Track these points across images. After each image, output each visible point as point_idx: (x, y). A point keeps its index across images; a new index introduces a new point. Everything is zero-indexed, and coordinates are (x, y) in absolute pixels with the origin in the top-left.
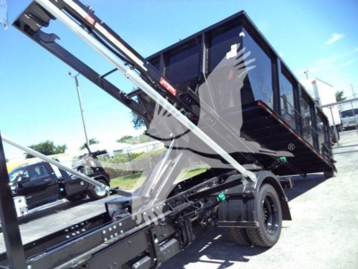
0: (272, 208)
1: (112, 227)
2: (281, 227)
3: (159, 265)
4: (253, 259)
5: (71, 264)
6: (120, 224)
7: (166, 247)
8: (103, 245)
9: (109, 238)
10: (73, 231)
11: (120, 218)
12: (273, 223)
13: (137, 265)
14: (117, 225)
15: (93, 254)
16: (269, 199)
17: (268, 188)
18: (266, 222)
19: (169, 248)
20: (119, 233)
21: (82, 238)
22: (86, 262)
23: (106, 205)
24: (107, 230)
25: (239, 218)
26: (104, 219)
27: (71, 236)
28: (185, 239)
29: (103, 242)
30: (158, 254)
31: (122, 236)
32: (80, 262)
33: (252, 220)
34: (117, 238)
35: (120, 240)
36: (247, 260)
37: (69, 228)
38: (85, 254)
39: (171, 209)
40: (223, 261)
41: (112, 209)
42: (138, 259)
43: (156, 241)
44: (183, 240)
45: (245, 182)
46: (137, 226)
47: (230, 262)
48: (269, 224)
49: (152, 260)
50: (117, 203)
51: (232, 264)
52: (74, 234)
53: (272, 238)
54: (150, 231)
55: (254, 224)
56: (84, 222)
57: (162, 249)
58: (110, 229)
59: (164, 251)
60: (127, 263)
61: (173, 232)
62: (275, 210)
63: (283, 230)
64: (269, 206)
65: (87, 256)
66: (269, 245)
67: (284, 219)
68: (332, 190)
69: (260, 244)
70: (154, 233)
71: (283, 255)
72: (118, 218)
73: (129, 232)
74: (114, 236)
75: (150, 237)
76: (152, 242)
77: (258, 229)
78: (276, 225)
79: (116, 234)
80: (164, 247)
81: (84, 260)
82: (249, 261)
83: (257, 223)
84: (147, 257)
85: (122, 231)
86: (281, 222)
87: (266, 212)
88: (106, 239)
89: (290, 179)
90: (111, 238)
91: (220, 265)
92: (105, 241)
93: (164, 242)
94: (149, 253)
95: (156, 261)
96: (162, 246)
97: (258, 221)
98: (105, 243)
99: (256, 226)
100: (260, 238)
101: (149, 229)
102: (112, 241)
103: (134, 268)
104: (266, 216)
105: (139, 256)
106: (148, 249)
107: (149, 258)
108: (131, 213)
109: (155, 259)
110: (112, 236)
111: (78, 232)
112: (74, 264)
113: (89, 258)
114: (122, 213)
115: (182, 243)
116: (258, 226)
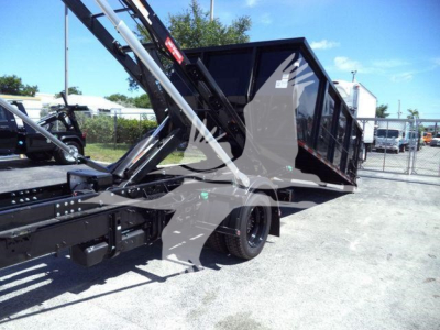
0: (262, 219)
1: (69, 202)
2: (265, 241)
3: (117, 254)
4: (225, 268)
5: (10, 234)
6: (80, 201)
7: (129, 236)
8: (54, 220)
9: (62, 214)
10: (22, 197)
11: (82, 193)
12: (258, 236)
13: (91, 249)
14: (76, 201)
15: (39, 228)
18: (251, 232)
19: (132, 238)
20: (76, 211)
21: (29, 207)
22: (29, 235)
23: (69, 175)
24: (62, 204)
26: (63, 190)
27: (18, 202)
28: (154, 233)
29: (55, 216)
30: (118, 242)
31: (79, 214)
32: (22, 234)
33: (234, 227)
34: (72, 216)
35: (75, 218)
36: (218, 268)
37: (17, 192)
38: (30, 226)
41: (74, 180)
42: (93, 243)
43: (119, 228)
44: (151, 233)
46: (100, 207)
48: (254, 236)
49: (110, 247)
50: (82, 176)
52: (22, 200)
53: (252, 251)
54: (113, 215)
55: (235, 232)
56: (38, 189)
57: (124, 238)
58: (66, 204)
59: (127, 240)
60: (79, 245)
61: (141, 221)
62: (264, 222)
63: (266, 245)
64: (258, 216)
65: (31, 228)
66: (247, 257)
67: (272, 233)
69: (237, 254)
70: (118, 218)
71: (258, 270)
72: (79, 193)
73: (89, 212)
74: (70, 213)
75: (113, 222)
76: (114, 228)
77: (238, 238)
78: (261, 239)
79: (72, 211)
80: (127, 236)
81: (26, 233)
82: (221, 270)
83: (238, 231)
84: (105, 243)
85: (80, 209)
86: (267, 236)
87: (253, 221)
88: (58, 214)
89: (291, 192)
90: (65, 214)
92: (57, 216)
93: (128, 231)
94: (108, 238)
95: (115, 249)
96: (125, 234)
97: (239, 229)
98: (57, 218)
99: (236, 234)
100: (239, 249)
101: (113, 212)
102: (66, 218)
103: (87, 252)
104: (252, 226)
105: (95, 240)
106: (108, 234)
107: (107, 245)
108: (97, 191)
109: (114, 247)
110: (66, 212)
111: (28, 199)
112: (14, 235)
113: (33, 231)
114: (85, 189)
115: (150, 236)
116: (239, 234)
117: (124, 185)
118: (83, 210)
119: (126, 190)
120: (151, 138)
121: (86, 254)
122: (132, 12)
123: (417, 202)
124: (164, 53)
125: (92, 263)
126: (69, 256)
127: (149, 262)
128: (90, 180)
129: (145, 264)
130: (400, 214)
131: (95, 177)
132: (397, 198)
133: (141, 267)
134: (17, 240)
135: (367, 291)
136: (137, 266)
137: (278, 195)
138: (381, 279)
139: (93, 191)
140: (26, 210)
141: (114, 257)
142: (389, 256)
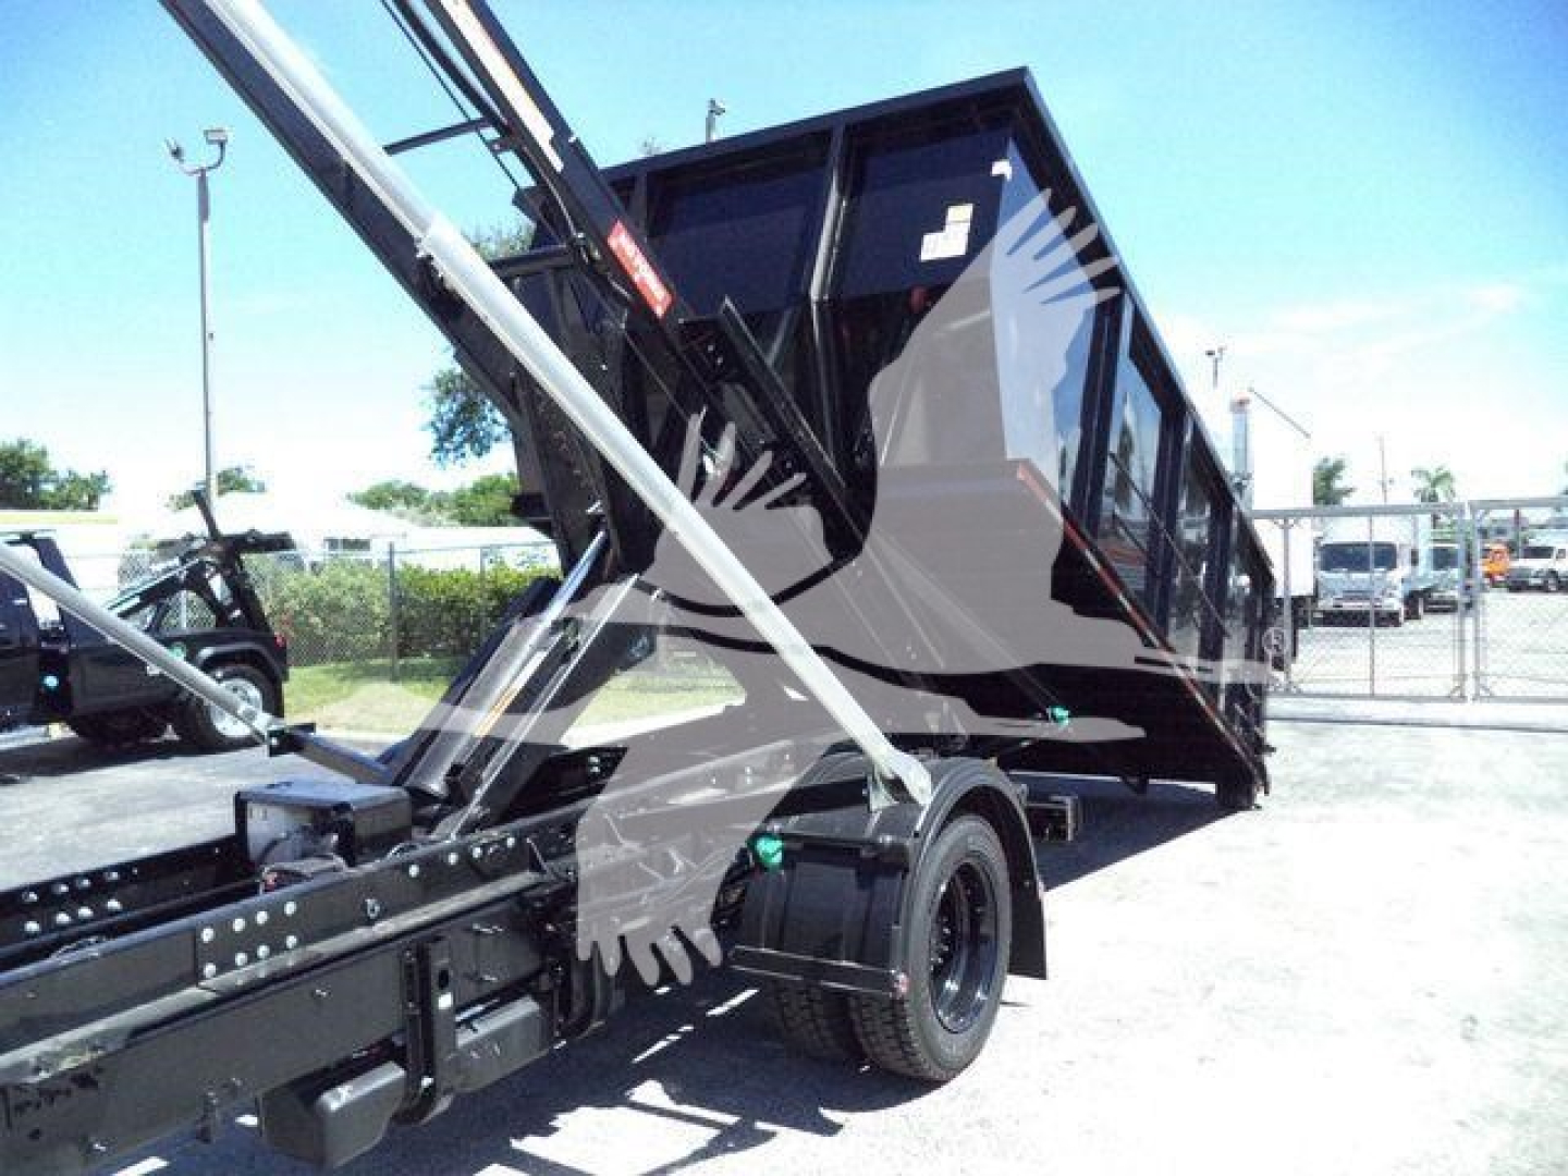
0: (975, 921)
1: (249, 916)
2: (998, 1002)
3: (443, 1104)
4: (859, 1125)
5: (20, 1067)
6: (290, 908)
7: (484, 1028)
8: (191, 994)
9: (225, 965)
10: (60, 903)
11: (297, 877)
12: (968, 984)
13: (338, 1098)
14: (275, 911)
15: (138, 1031)
16: (968, 876)
17: (976, 835)
18: (939, 974)
19: (498, 1036)
20: (277, 948)
22: (97, 1066)
23: (241, 804)
24: (223, 927)
25: (829, 948)
26: (220, 866)
27: (48, 926)
28: (578, 1007)
29: (196, 977)
30: (444, 1057)
31: (290, 961)
32: (67, 1064)
33: (884, 960)
34: (262, 970)
35: (273, 979)
36: (831, 1129)
37: (44, 889)
38: (99, 1026)
39: (535, 867)
40: (730, 1119)
41: (263, 825)
42: (348, 1070)
43: (445, 1001)
44: (566, 1008)
45: (880, 800)
46: (370, 923)
47: (761, 1125)
48: (951, 986)
49: (412, 1080)
50: (292, 806)
51: (768, 1136)
52: (63, 918)
53: (951, 1046)
54: (422, 955)
55: (888, 982)
56: (123, 868)
57: (465, 1038)
58: (239, 925)
59: (476, 1045)
60: (294, 1085)
61: (527, 963)
62: (984, 930)
63: (1002, 1011)
64: (964, 908)
65: (103, 1035)
66: (934, 1072)
67: (1017, 969)
69: (893, 1060)
70: (439, 962)
71: (983, 1123)
72: (287, 877)
73: (326, 947)
74: (253, 958)
75: (420, 981)
76: (427, 1004)
77: (902, 1002)
78: (979, 995)
79: (263, 950)
80: (475, 1030)
81: (87, 1057)
82: (841, 1133)
83: (902, 977)
84: (392, 1065)
85: (291, 940)
86: (1002, 982)
87: (947, 931)
88: (210, 969)
89: (1068, 800)
90: (235, 967)
91: (713, 1133)
92: (203, 978)
93: (479, 1008)
94: (404, 1047)
95: (432, 1087)
96: (468, 1022)
97: (905, 971)
98: (202, 984)
99: (894, 990)
100: (903, 1044)
101: (422, 942)
102: (240, 982)
103: (324, 1110)
104: (946, 949)
105: (355, 1056)
106: (402, 1031)
107: (400, 1073)
108: (351, 863)
109: (427, 1081)
110: (240, 958)
111: (85, 912)
112: (37, 1070)
113: (111, 1048)
114: (304, 855)
115: (561, 1020)
116: (903, 989)
117: (450, 830)
118: (302, 942)
119: (463, 851)
121: (321, 1115)
122: (491, 133)
123: (1518, 800)
125: (347, 1150)
126: (250, 1120)
127: (562, 1120)
128: (324, 820)
129: (546, 1130)
131: (343, 807)
132: (1442, 791)
133: (531, 1145)
134: (48, 1093)
136: (515, 1144)
137: (1029, 817)
138: (1461, 1123)
139: (339, 861)
140: (84, 961)
141: (430, 1116)
142: (1469, 1024)
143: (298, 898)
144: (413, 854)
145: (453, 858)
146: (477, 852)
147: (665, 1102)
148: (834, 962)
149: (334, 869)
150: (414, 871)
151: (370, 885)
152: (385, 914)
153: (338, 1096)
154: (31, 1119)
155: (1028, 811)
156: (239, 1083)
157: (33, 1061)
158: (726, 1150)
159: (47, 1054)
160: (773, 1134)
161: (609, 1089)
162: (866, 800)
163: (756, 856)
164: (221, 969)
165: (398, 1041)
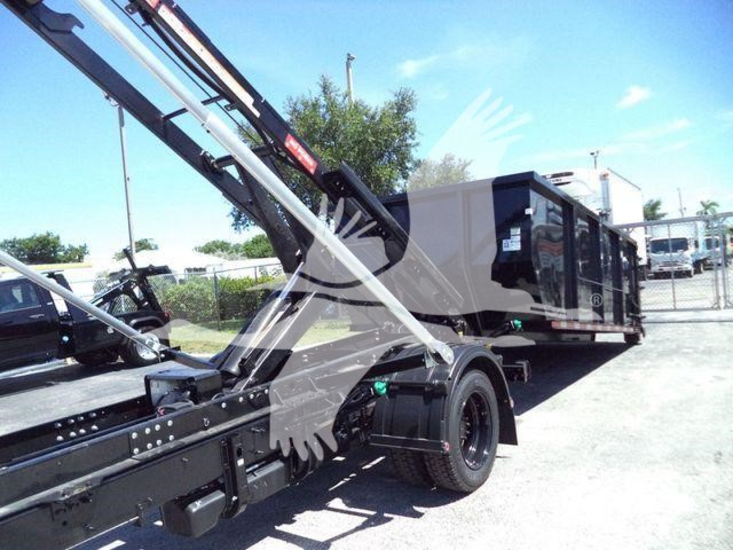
0: (482, 418)
1: (152, 427)
2: (494, 456)
3: (242, 509)
4: (432, 514)
5: (57, 493)
6: (170, 423)
7: (259, 475)
8: (129, 462)
9: (143, 449)
10: (72, 427)
11: (173, 410)
12: (480, 449)
13: (197, 506)
14: (163, 424)
15: (106, 478)
16: (476, 400)
17: (477, 378)
18: (467, 443)
19: (266, 478)
20: (166, 441)
21: (85, 444)
22: (89, 493)
23: (148, 381)
24: (141, 432)
25: (413, 432)
26: (140, 409)
27: (67, 438)
28: (301, 464)
29: (131, 454)
30: (241, 488)
31: (171, 446)
32: (76, 492)
33: (438, 436)
34: (159, 450)
35: (164, 454)
36: (419, 515)
37: (64, 421)
38: (89, 476)
40: (372, 513)
41: (157, 390)
42: (200, 494)
43: (241, 462)
44: (296, 465)
45: (430, 363)
46: (206, 429)
47: (386, 515)
48: (472, 449)
49: (228, 498)
50: (170, 380)
51: (389, 519)
52: (73, 434)
53: (474, 477)
54: (229, 442)
55: (440, 446)
56: (98, 411)
57: (251, 479)
58: (148, 431)
59: (256, 482)
60: (175, 501)
62: (488, 423)
63: (497, 462)
64: (476, 413)
65: (92, 480)
66: (465, 488)
67: (503, 441)
68: (606, 394)
69: (446, 483)
70: (237, 445)
71: (488, 510)
72: (168, 410)
73: (187, 440)
74: (155, 445)
75: (229, 453)
76: (233, 464)
77: (447, 455)
78: (485, 452)
79: (159, 442)
80: (255, 476)
81: (85, 489)
82: (423, 517)
83: (446, 444)
84: (219, 491)
85: (171, 437)
86: (496, 447)
87: (468, 424)
88: (136, 450)
89: (524, 364)
90: (147, 449)
91: (365, 519)
92: (134, 455)
93: (257, 466)
94: (223, 484)
95: (237, 501)
96: (252, 472)
97: (448, 441)
98: (134, 457)
99: (443, 450)
100: (450, 475)
101: (228, 437)
102: (150, 455)
103: (189, 512)
104: (468, 432)
105: (203, 488)
106: (222, 476)
107: (223, 495)
108: (196, 403)
109: (235, 498)
110: (149, 445)
111: (82, 431)
112: (63, 495)
113: (95, 485)
114: (176, 401)
115: (295, 470)
116: (447, 449)
117: (241, 387)
118: (176, 438)
119: (246, 396)
120: (279, 300)
121: (188, 515)
124: (284, 160)
125: (200, 530)
126: (159, 523)
127: (298, 517)
128: (184, 385)
129: (291, 521)
130: (720, 378)
131: (191, 379)
132: (709, 352)
133: (284, 528)
134: (69, 504)
135: (691, 525)
136: (277, 528)
137: (504, 372)
138: (713, 500)
139: (191, 402)
140: (82, 448)
141: (237, 515)
142: (718, 456)
143: (173, 419)
144: (223, 398)
145: (241, 399)
146: (252, 396)
147: (343, 507)
148: (415, 439)
149: (189, 406)
150: (224, 405)
151: (205, 412)
152: (212, 425)
153: (196, 506)
154: (62, 517)
155: (504, 369)
156: (151, 500)
157: (62, 491)
158: (371, 526)
159: (68, 488)
160: (392, 518)
161: (319, 503)
162: (424, 364)
163: (374, 390)
164: (141, 451)
165: (221, 481)
